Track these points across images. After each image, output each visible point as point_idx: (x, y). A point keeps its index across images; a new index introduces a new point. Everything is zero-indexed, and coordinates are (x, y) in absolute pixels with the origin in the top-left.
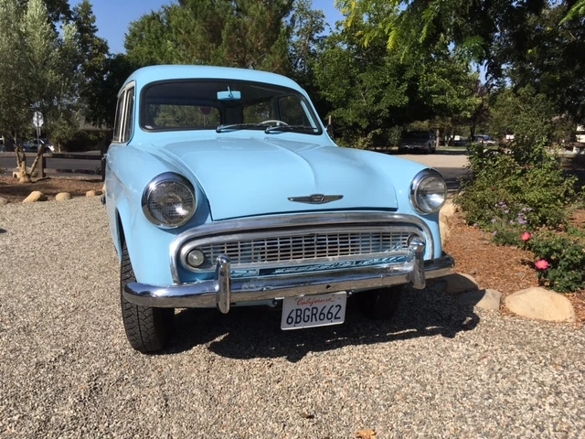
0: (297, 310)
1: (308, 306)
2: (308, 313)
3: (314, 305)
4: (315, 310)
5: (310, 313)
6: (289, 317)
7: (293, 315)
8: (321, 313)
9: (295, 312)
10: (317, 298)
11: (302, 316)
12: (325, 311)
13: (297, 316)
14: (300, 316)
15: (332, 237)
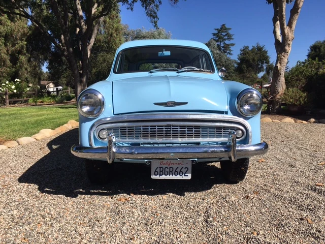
0: (160, 168)
1: (167, 166)
2: (167, 170)
3: (171, 166)
4: (171, 169)
5: (168, 170)
6: (155, 171)
7: (158, 170)
8: (176, 171)
9: (159, 169)
10: (172, 161)
11: (164, 171)
12: (178, 170)
13: (160, 171)
14: (162, 171)
15: (182, 127)
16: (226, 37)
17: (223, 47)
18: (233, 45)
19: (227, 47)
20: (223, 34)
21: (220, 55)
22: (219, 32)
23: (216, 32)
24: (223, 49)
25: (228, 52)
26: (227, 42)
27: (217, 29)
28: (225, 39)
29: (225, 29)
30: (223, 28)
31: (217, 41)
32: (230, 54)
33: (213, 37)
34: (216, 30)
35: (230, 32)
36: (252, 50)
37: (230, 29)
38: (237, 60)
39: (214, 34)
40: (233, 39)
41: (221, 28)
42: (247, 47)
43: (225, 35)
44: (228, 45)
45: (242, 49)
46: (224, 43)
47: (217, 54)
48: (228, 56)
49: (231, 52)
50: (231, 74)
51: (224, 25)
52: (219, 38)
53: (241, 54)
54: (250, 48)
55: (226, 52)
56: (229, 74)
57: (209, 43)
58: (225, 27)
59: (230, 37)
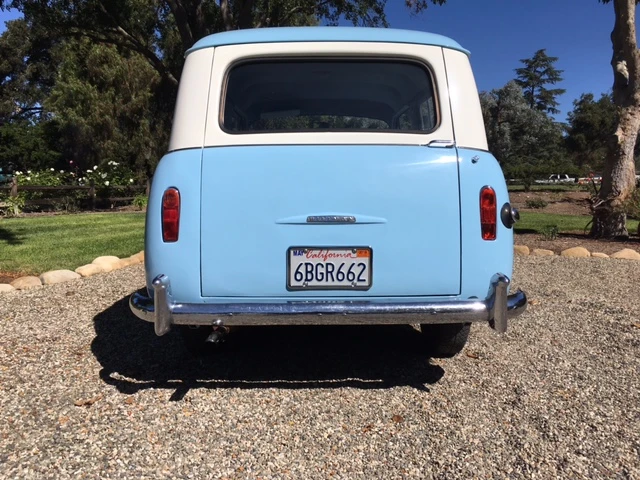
16: (546, 77)
17: (538, 97)
18: (560, 92)
19: (547, 97)
20: (538, 69)
21: (529, 114)
22: (530, 67)
23: (524, 66)
24: (538, 100)
25: (549, 106)
26: (548, 86)
27: (527, 61)
28: (543, 81)
29: (543, 61)
30: (540, 58)
31: (525, 85)
32: (553, 110)
33: (516, 77)
34: (523, 61)
35: (555, 66)
36: (601, 101)
37: (555, 59)
38: (567, 122)
39: (519, 71)
40: (561, 79)
41: (536, 58)
42: (590, 96)
43: (544, 72)
44: (550, 92)
45: (579, 100)
46: (542, 89)
47: (523, 111)
48: (550, 115)
49: (557, 107)
50: (555, 152)
51: (541, 51)
52: (531, 79)
53: (575, 112)
54: (597, 98)
55: (545, 108)
56: (550, 152)
57: (506, 88)
58: (544, 56)
59: (554, 76)
